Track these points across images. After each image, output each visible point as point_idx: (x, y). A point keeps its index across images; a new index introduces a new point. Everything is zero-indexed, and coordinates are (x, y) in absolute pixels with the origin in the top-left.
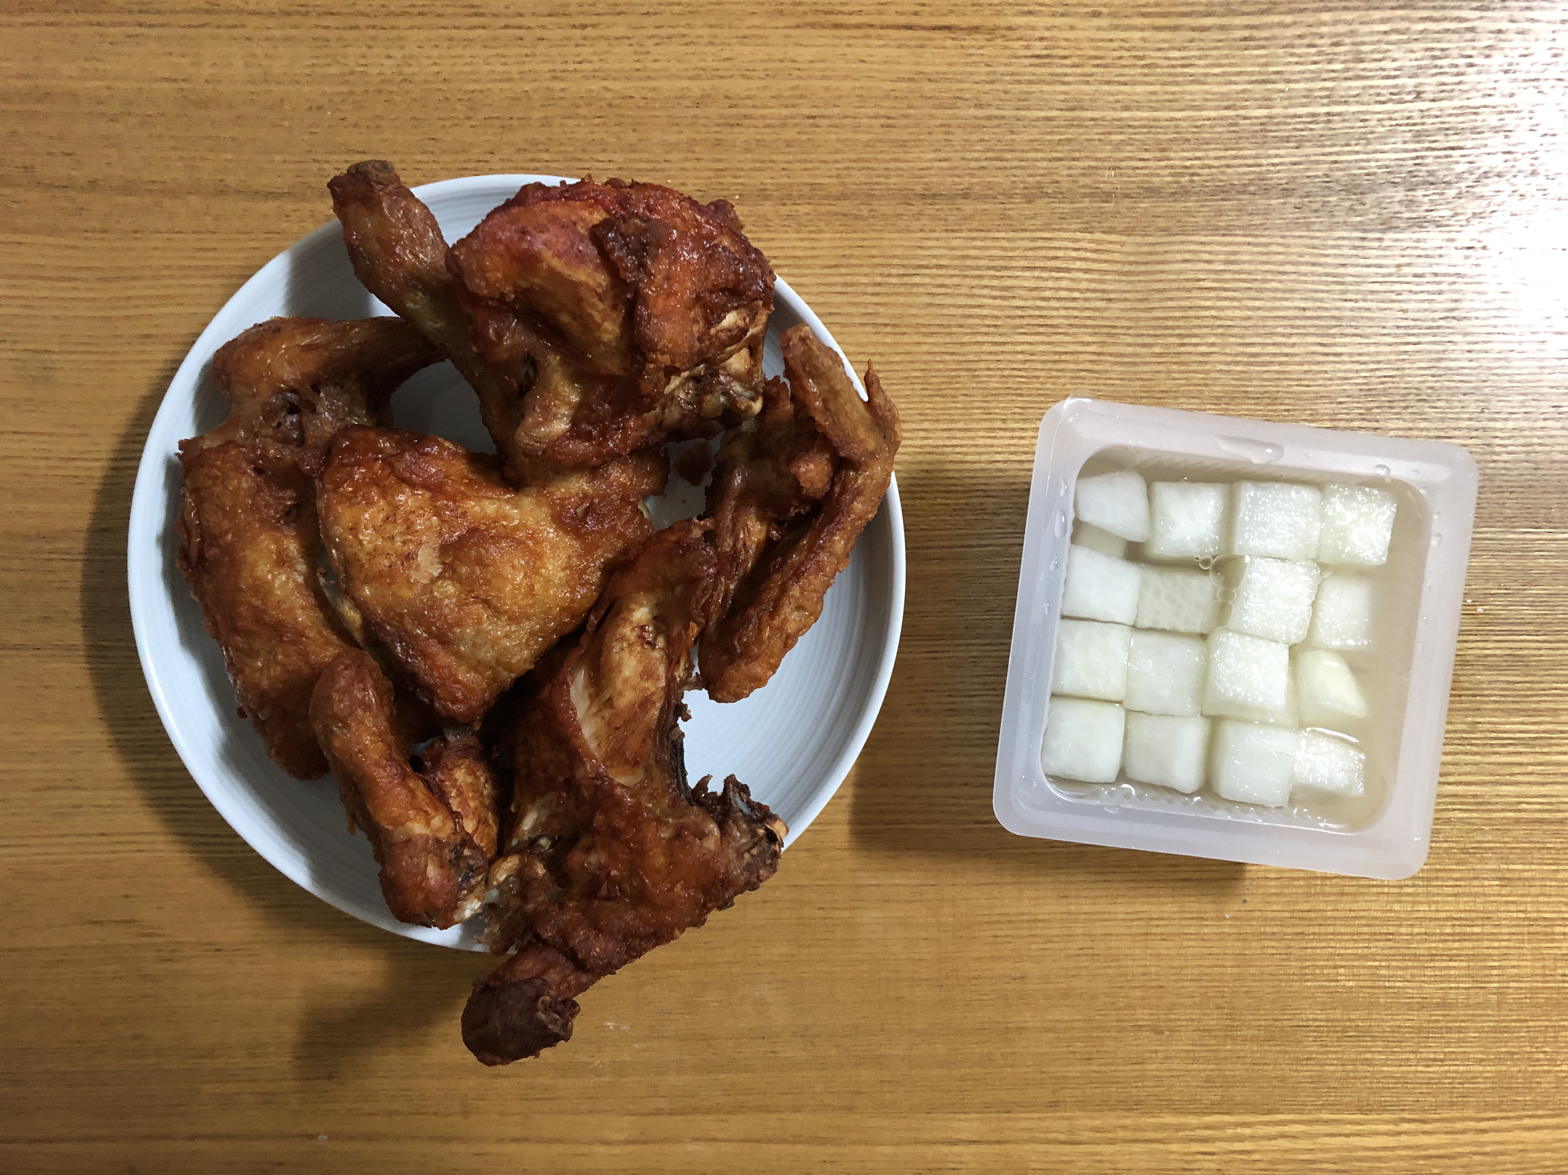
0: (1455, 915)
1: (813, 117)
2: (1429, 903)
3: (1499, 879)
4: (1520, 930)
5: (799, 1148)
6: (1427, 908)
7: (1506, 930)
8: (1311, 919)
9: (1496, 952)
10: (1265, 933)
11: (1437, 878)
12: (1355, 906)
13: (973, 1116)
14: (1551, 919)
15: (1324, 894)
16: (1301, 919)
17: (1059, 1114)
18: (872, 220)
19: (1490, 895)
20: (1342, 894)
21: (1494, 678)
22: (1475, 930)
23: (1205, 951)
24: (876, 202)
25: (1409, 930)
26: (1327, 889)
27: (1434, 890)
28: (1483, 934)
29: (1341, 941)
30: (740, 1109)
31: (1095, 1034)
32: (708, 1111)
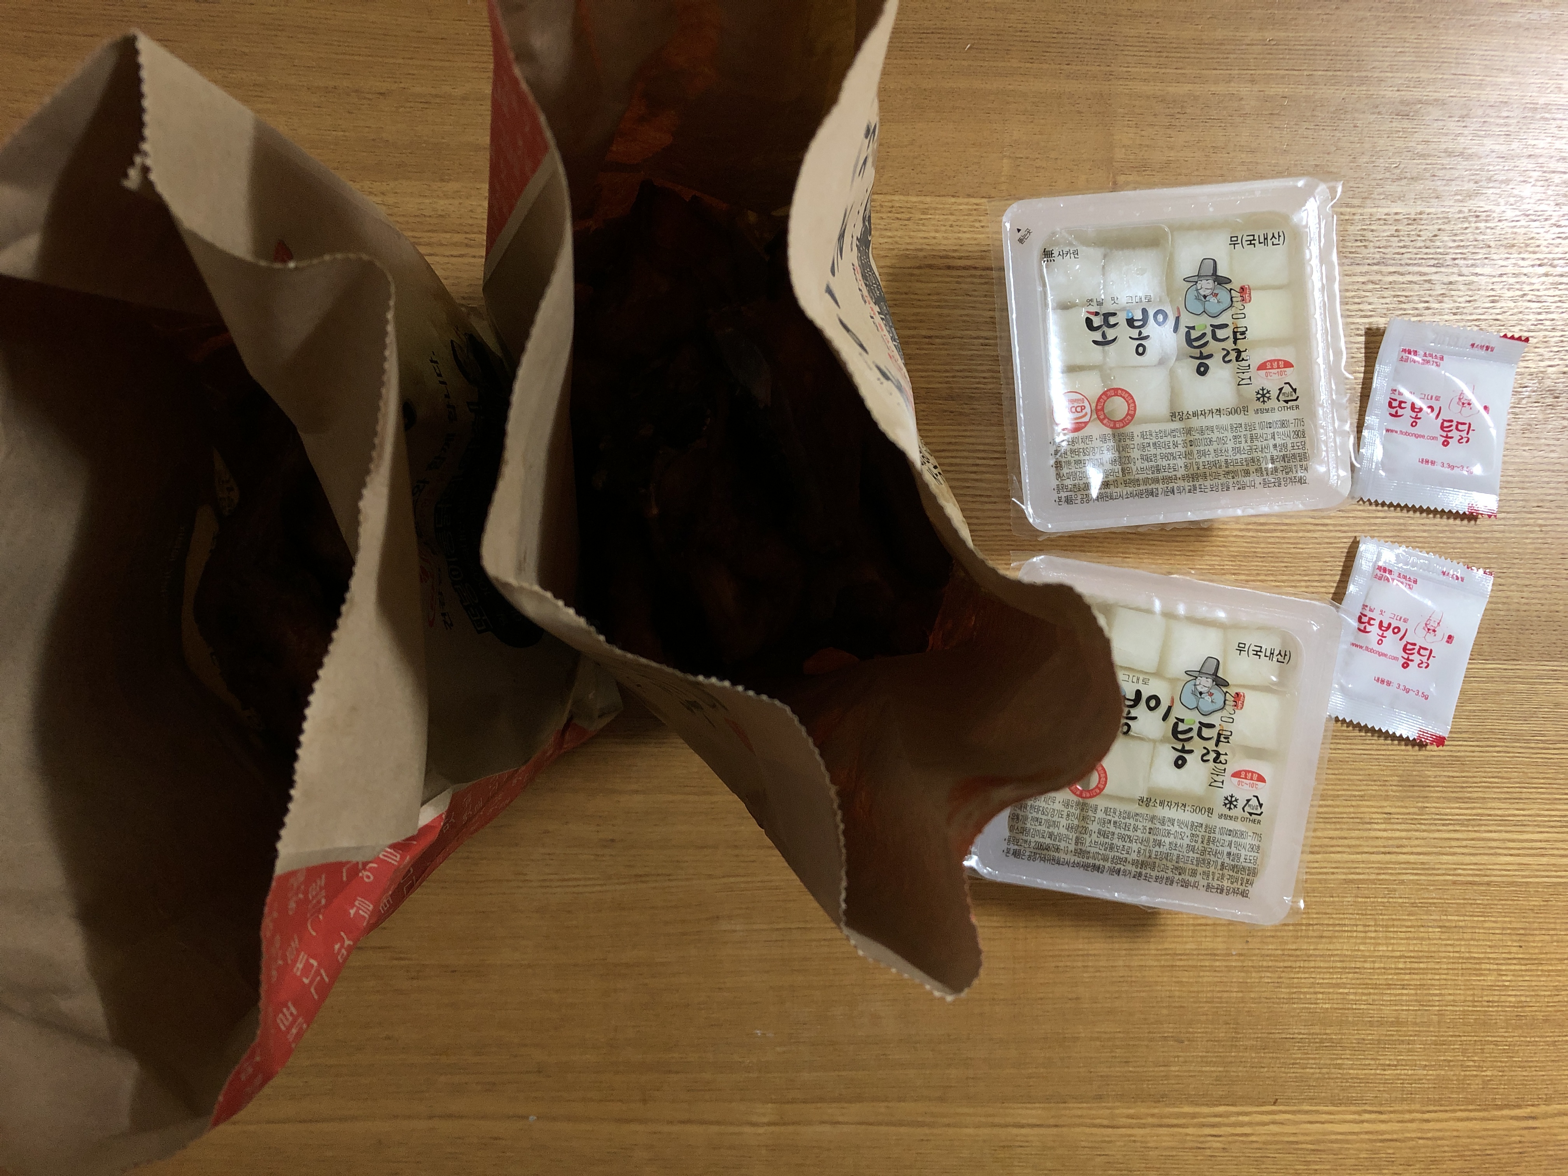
0: (1406, 954)
1: (930, 337)
2: (1387, 944)
3: (1440, 927)
4: (1456, 966)
5: (902, 1130)
6: (1385, 949)
7: (1445, 966)
8: (1297, 956)
9: (1437, 983)
10: (1262, 967)
11: (1393, 926)
12: (1331, 947)
13: (1037, 1105)
14: (1479, 958)
15: (1308, 937)
16: (1290, 956)
17: (1104, 1104)
18: (972, 417)
19: (1434, 939)
20: (1322, 937)
21: (1438, 773)
22: (1422, 965)
23: (1216, 979)
24: (976, 403)
25: (1372, 965)
26: (1311, 933)
27: (1391, 935)
28: (1427, 969)
29: (1320, 973)
30: (859, 1099)
31: (1131, 1043)
32: (835, 1100)
